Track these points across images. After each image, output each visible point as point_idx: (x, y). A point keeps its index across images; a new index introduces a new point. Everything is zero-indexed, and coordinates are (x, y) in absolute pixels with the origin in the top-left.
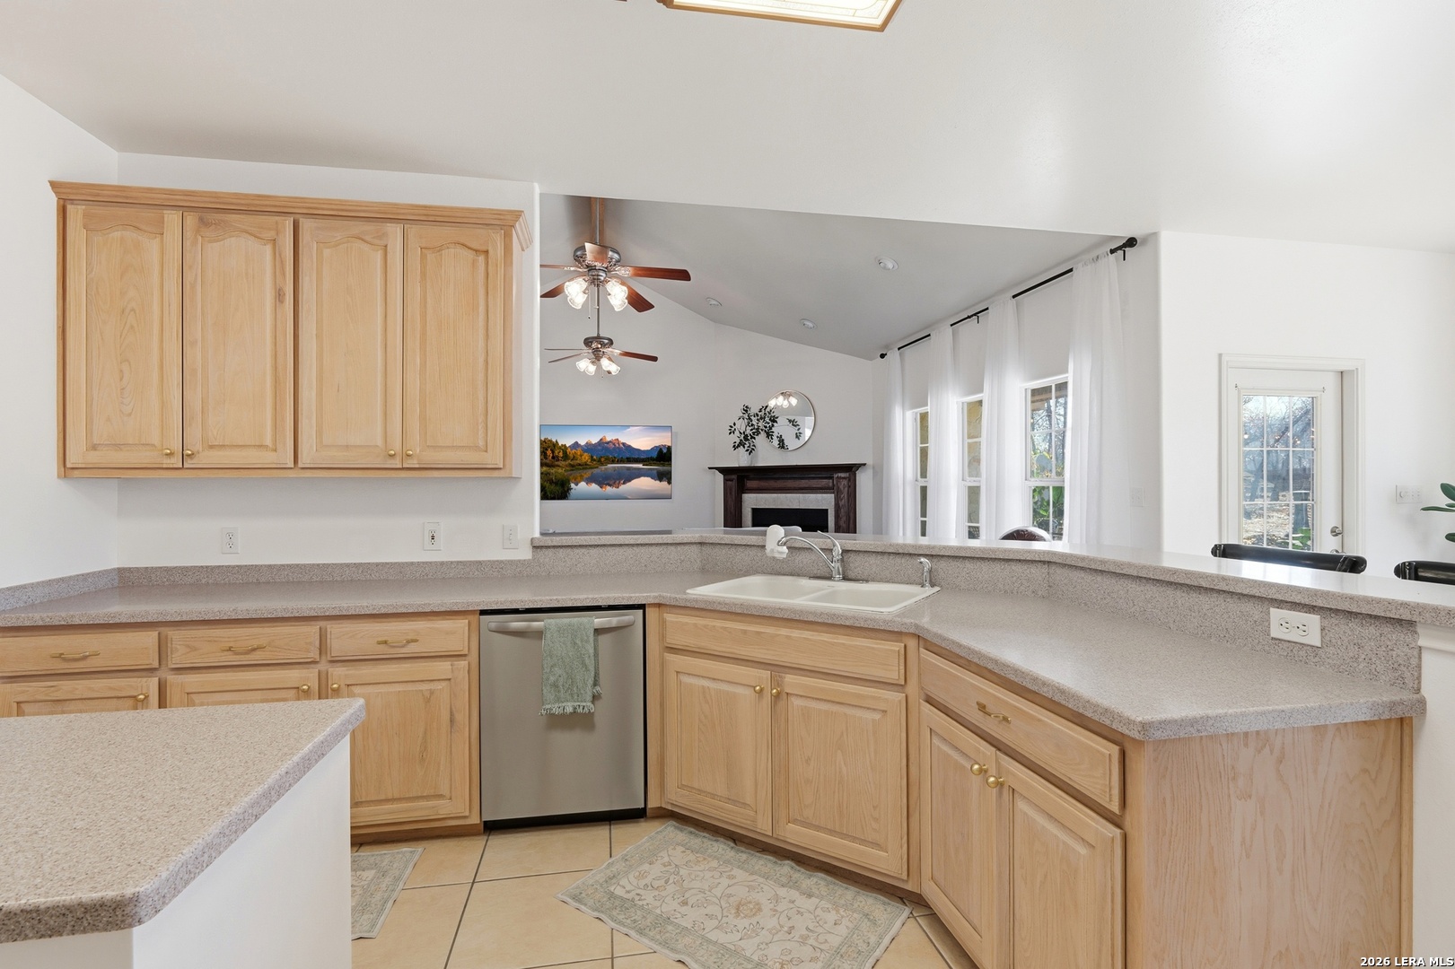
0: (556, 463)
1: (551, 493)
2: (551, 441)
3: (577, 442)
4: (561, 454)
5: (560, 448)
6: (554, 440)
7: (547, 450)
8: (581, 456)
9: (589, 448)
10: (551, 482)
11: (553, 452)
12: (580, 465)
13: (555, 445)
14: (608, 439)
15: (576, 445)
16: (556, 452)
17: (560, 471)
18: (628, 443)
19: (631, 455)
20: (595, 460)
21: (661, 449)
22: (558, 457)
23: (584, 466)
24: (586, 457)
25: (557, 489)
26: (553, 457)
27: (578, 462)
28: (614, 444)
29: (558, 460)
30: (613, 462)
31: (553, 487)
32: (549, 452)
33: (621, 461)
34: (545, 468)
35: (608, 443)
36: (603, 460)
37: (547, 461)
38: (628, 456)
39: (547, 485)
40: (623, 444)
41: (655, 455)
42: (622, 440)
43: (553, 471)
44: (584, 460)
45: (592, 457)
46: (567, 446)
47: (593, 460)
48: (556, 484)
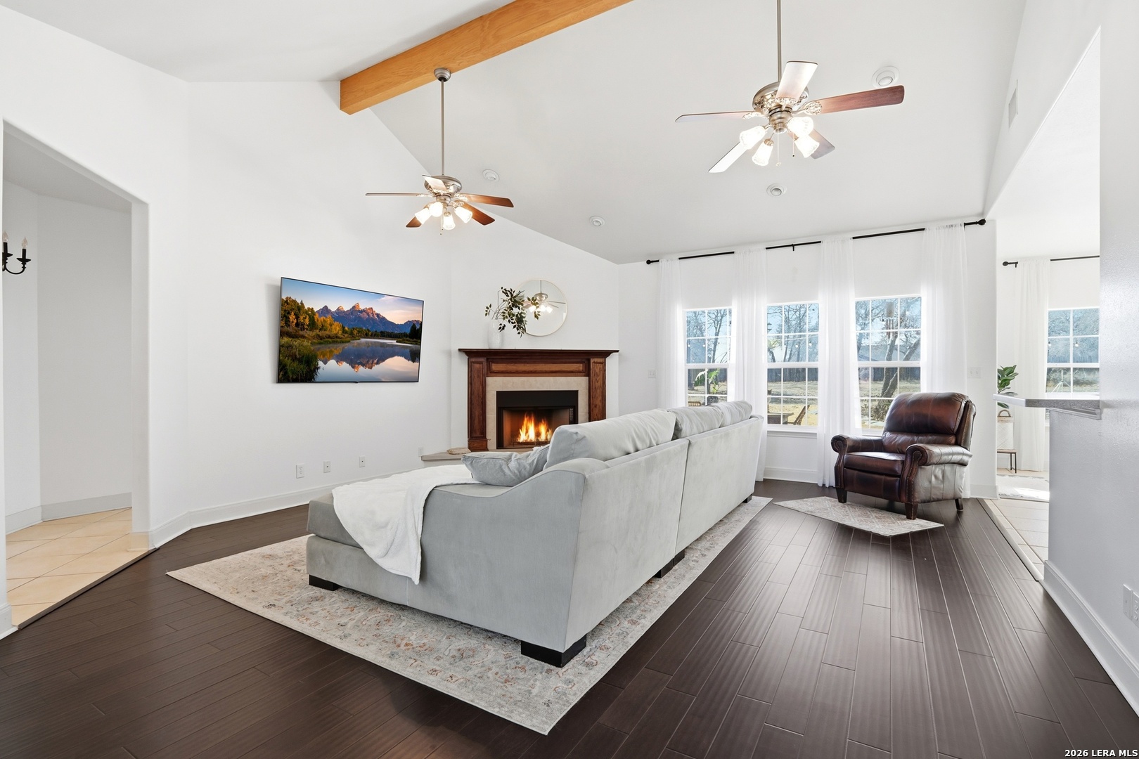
0: (301, 333)
1: (293, 373)
2: (294, 301)
3: (326, 307)
4: (307, 321)
5: (306, 312)
6: (299, 301)
7: (289, 313)
8: (331, 325)
9: (340, 316)
10: (294, 358)
11: (297, 317)
12: (329, 337)
13: (299, 308)
14: (362, 307)
15: (325, 310)
16: (302, 317)
17: (305, 343)
18: (383, 314)
19: (383, 329)
20: (346, 332)
21: (414, 325)
22: (303, 324)
23: (334, 339)
24: (336, 329)
25: (302, 368)
26: (297, 325)
27: (327, 332)
28: (368, 314)
29: (303, 329)
30: (367, 336)
31: (296, 364)
32: (292, 317)
33: (375, 335)
34: (286, 339)
35: (362, 311)
36: (355, 332)
37: (290, 329)
38: (382, 329)
39: (288, 361)
40: (378, 315)
41: (408, 331)
42: (377, 310)
43: (296, 343)
44: (334, 332)
45: (343, 328)
46: (315, 310)
47: (344, 331)
48: (300, 361)
